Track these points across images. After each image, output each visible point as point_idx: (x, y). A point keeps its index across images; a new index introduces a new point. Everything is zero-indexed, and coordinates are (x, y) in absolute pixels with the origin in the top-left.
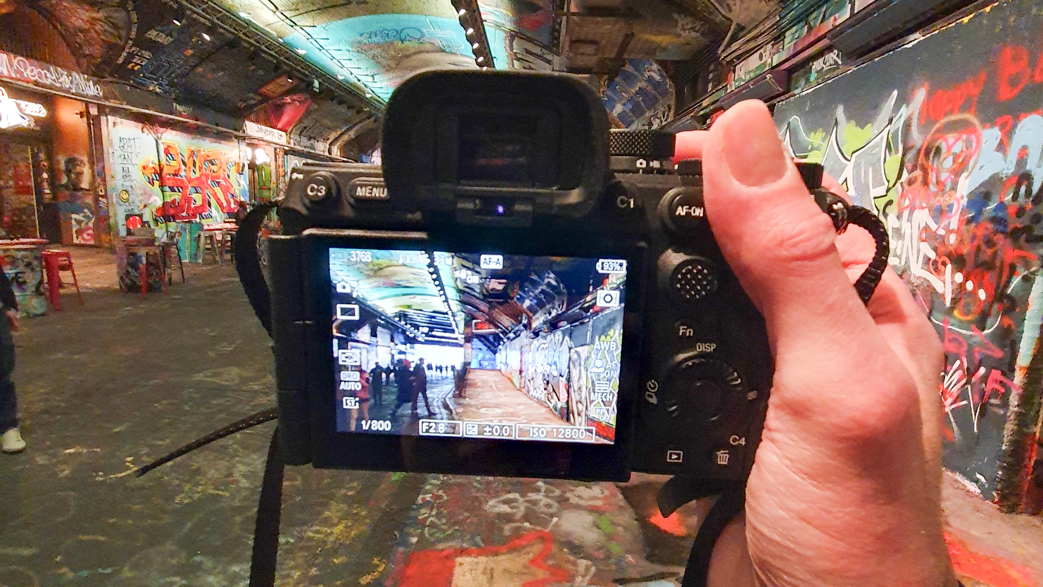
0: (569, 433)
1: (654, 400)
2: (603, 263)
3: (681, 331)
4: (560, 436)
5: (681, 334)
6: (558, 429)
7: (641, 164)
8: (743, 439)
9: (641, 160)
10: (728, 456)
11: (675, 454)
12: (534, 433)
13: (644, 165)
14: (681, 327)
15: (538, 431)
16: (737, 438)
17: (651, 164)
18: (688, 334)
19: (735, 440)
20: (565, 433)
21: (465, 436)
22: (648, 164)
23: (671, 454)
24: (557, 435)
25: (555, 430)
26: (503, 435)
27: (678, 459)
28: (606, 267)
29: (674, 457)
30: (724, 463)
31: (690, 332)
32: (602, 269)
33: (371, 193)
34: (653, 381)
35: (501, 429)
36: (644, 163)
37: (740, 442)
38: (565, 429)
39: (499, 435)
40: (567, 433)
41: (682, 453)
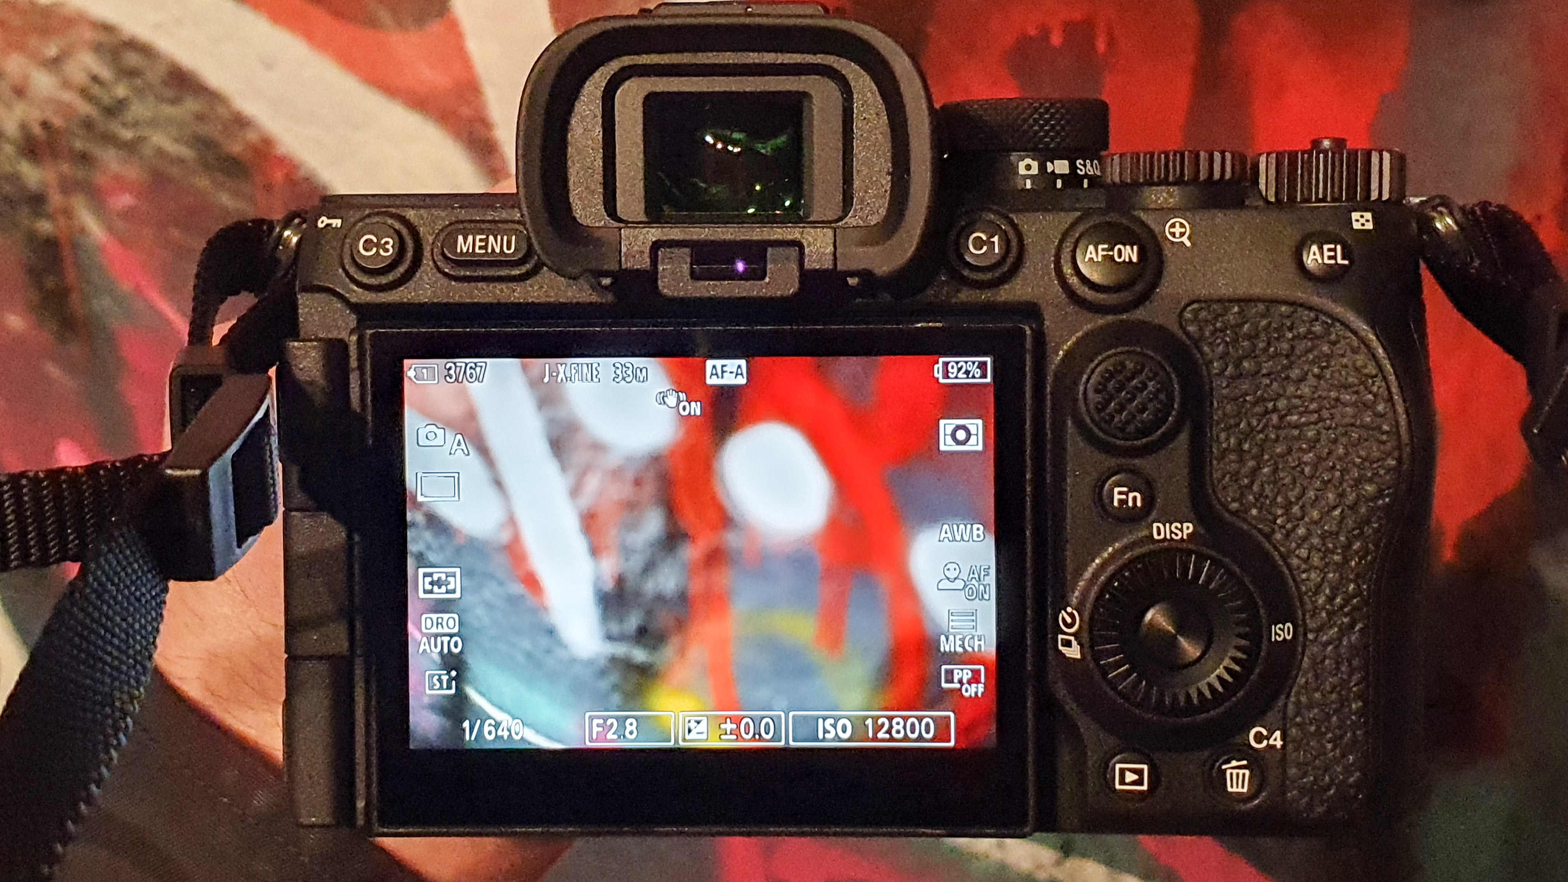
0: (900, 727)
1: (1074, 652)
2: (946, 364)
3: (1117, 497)
4: (881, 735)
5: (1116, 504)
6: (875, 719)
7: (1028, 167)
8: (1278, 734)
9: (1028, 161)
10: (1247, 772)
11: (1130, 770)
12: (826, 731)
13: (1035, 171)
14: (1116, 490)
15: (834, 726)
16: (1265, 733)
17: (1050, 167)
18: (1130, 504)
19: (1259, 738)
20: (891, 727)
21: (682, 744)
22: (1042, 167)
23: (1122, 772)
24: (875, 733)
25: (869, 722)
26: (761, 739)
27: (1140, 782)
28: (953, 371)
29: (1130, 777)
30: (1240, 790)
31: (1135, 498)
32: (946, 376)
33: (485, 247)
34: (1069, 609)
35: (757, 725)
36: (1035, 165)
37: (1271, 742)
38: (891, 719)
39: (753, 739)
40: (896, 727)
41: (1145, 767)
